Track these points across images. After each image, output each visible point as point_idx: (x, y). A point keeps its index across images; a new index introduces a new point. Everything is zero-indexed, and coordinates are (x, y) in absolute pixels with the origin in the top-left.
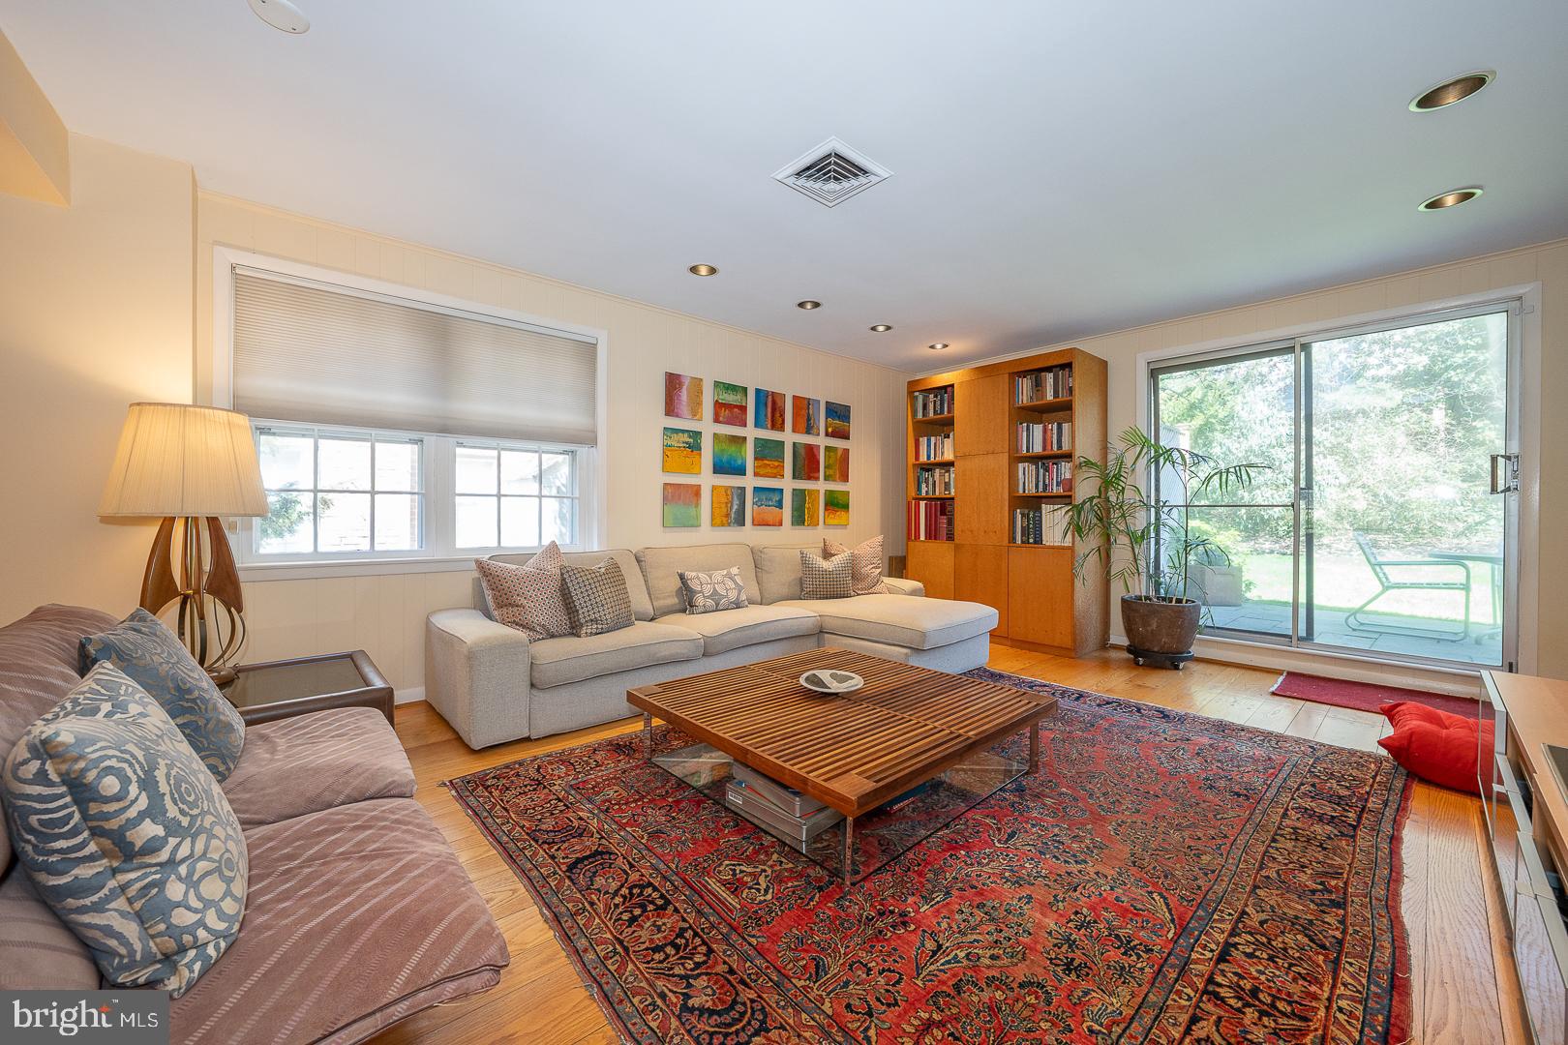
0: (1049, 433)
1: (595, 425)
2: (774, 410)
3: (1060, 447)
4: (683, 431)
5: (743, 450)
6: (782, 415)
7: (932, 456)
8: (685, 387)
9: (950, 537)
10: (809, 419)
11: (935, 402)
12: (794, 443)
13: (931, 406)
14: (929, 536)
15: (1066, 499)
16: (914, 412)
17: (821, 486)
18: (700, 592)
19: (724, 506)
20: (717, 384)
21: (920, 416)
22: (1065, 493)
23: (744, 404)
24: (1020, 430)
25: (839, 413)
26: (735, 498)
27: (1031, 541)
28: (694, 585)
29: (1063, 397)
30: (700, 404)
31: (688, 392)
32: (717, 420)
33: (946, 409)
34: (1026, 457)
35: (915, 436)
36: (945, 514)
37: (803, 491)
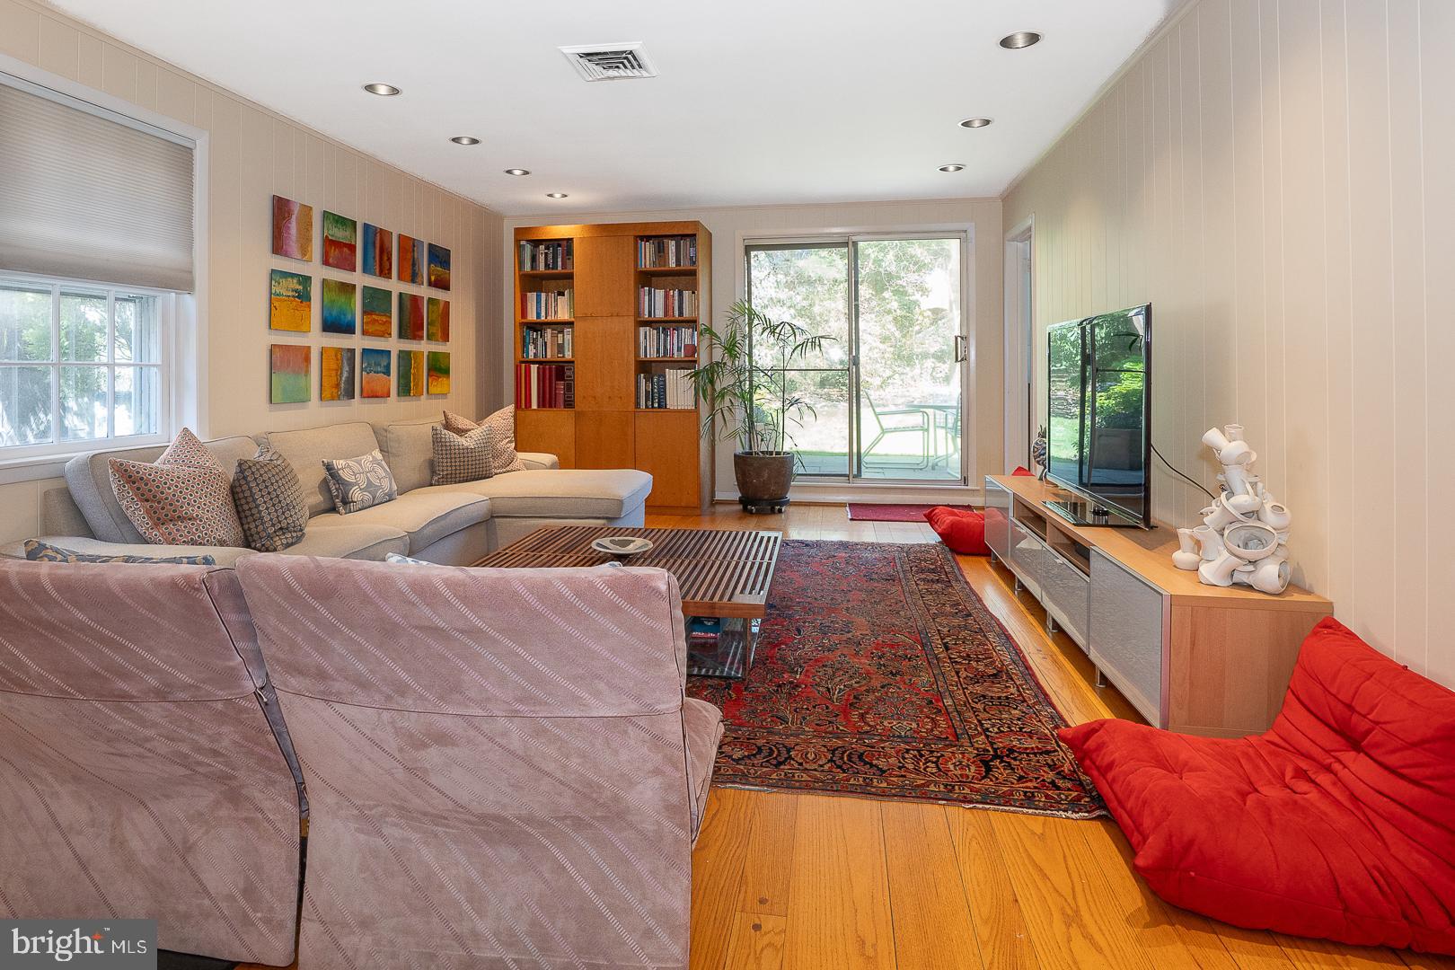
0: (671, 299)
1: (192, 263)
2: (382, 251)
3: (681, 313)
4: (293, 275)
5: (353, 300)
6: (390, 259)
7: (543, 314)
8: (294, 217)
9: (569, 404)
10: (414, 265)
11: (546, 254)
12: (400, 293)
13: (542, 258)
14: (542, 404)
15: (688, 363)
16: (521, 264)
17: (424, 347)
18: (356, 484)
19: (334, 372)
20: (326, 215)
21: (528, 268)
22: (687, 359)
23: (353, 243)
24: (642, 293)
25: (440, 257)
26: (345, 362)
27: (656, 405)
28: (346, 475)
29: (685, 265)
30: (309, 240)
31: (298, 223)
32: (326, 262)
33: (560, 263)
34: (647, 322)
35: (521, 291)
36: (563, 380)
37: (409, 353)
